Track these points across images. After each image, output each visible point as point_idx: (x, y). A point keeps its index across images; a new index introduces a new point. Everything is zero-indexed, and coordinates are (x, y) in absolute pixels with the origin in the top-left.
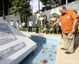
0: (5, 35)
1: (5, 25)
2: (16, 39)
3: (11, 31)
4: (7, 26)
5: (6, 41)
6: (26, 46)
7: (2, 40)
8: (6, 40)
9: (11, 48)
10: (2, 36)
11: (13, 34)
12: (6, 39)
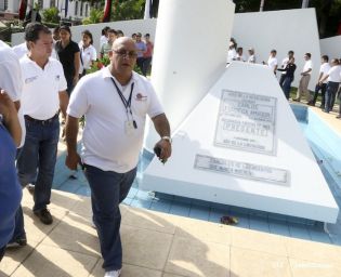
0: (253, 131)
1: (272, 103)
2: (273, 153)
3: (274, 124)
4: (274, 108)
5: (248, 145)
6: (289, 186)
7: (241, 139)
9: (248, 166)
10: (247, 131)
11: (274, 133)
12: (251, 141)
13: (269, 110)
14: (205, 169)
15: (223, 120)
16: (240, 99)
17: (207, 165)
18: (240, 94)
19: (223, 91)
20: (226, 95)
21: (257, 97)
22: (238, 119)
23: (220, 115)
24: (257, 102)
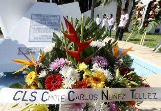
1: (58, 18)
4: (59, 20)
7: (44, 36)
8: (48, 37)
10: (47, 32)
13: (56, 21)
15: (33, 28)
16: (41, 18)
18: (41, 15)
19: (32, 14)
20: (33, 16)
21: (50, 16)
22: (41, 27)
23: (31, 26)
24: (51, 18)
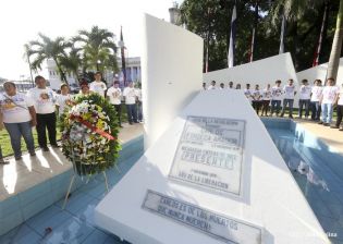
0: (215, 162)
1: (240, 125)
2: (239, 196)
4: (243, 132)
5: (207, 181)
7: (200, 172)
8: (208, 177)
10: (207, 163)
12: (212, 175)
13: (236, 135)
14: (152, 210)
15: (183, 148)
17: (155, 206)
19: (188, 116)
21: (223, 121)
22: (199, 147)
23: (181, 142)
24: (223, 126)
